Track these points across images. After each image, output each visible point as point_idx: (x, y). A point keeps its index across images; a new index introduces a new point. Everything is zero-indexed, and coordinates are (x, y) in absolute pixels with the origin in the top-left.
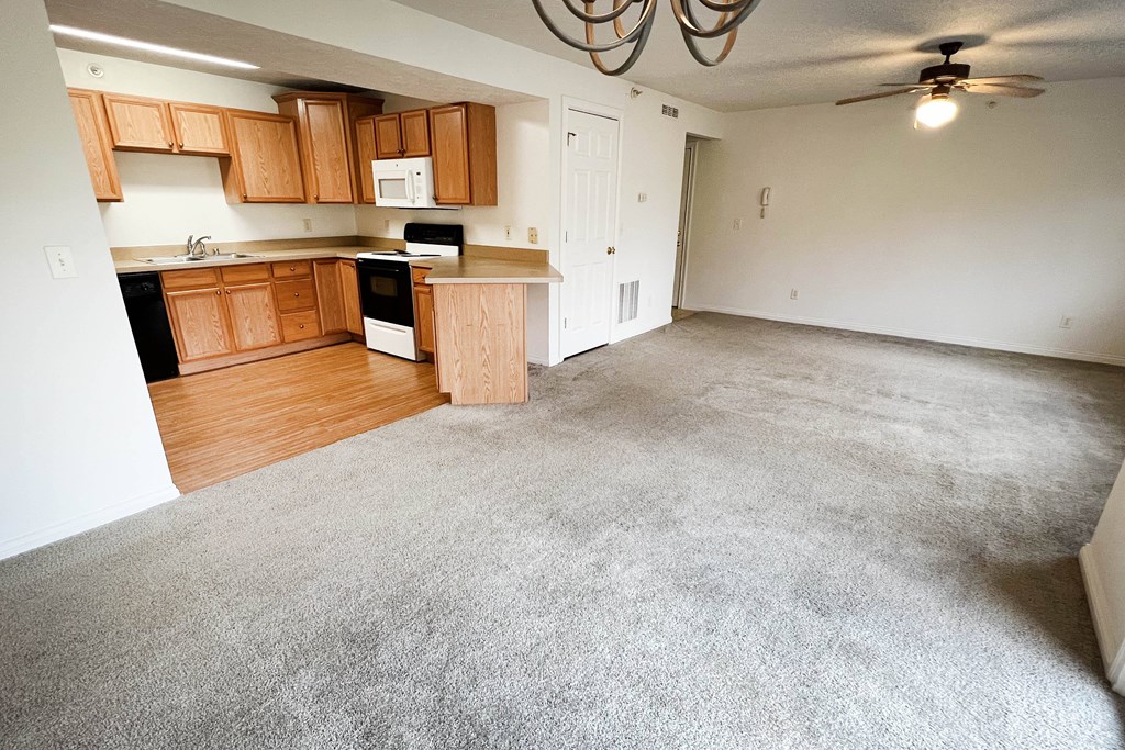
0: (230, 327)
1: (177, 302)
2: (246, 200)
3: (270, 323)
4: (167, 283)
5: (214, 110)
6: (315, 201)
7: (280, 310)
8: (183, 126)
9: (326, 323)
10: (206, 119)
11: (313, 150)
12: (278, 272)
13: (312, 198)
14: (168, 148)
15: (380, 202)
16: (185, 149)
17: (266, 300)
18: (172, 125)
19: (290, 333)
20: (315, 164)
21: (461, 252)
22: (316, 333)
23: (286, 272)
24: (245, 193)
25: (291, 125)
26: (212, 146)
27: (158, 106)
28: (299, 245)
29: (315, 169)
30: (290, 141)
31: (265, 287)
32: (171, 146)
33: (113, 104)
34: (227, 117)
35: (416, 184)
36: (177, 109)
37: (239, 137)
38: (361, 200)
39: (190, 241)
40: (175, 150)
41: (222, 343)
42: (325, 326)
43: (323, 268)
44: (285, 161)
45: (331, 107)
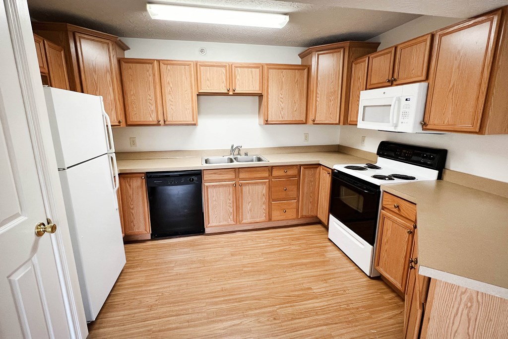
0: (238, 208)
1: (209, 190)
2: (267, 122)
3: (264, 207)
4: (206, 177)
5: (257, 66)
6: (312, 122)
7: (272, 198)
8: (238, 77)
9: (302, 209)
10: (252, 72)
11: (317, 86)
12: (275, 173)
13: (310, 121)
14: (226, 92)
15: (361, 125)
16: (236, 92)
17: (264, 192)
18: (231, 78)
19: (276, 215)
20: (316, 97)
21: (440, 177)
22: (295, 216)
23: (281, 173)
24: (267, 118)
25: (306, 71)
26: (252, 89)
27: (225, 66)
28: (298, 151)
29: (316, 101)
30: (303, 83)
31: (265, 183)
32: (228, 91)
33: (202, 67)
34: (264, 70)
35: (402, 110)
36: (236, 67)
37: (270, 81)
38: (346, 122)
39: (233, 146)
40: (231, 93)
41: (231, 217)
42: (302, 213)
43: (307, 171)
44: (297, 96)
45: (335, 54)
